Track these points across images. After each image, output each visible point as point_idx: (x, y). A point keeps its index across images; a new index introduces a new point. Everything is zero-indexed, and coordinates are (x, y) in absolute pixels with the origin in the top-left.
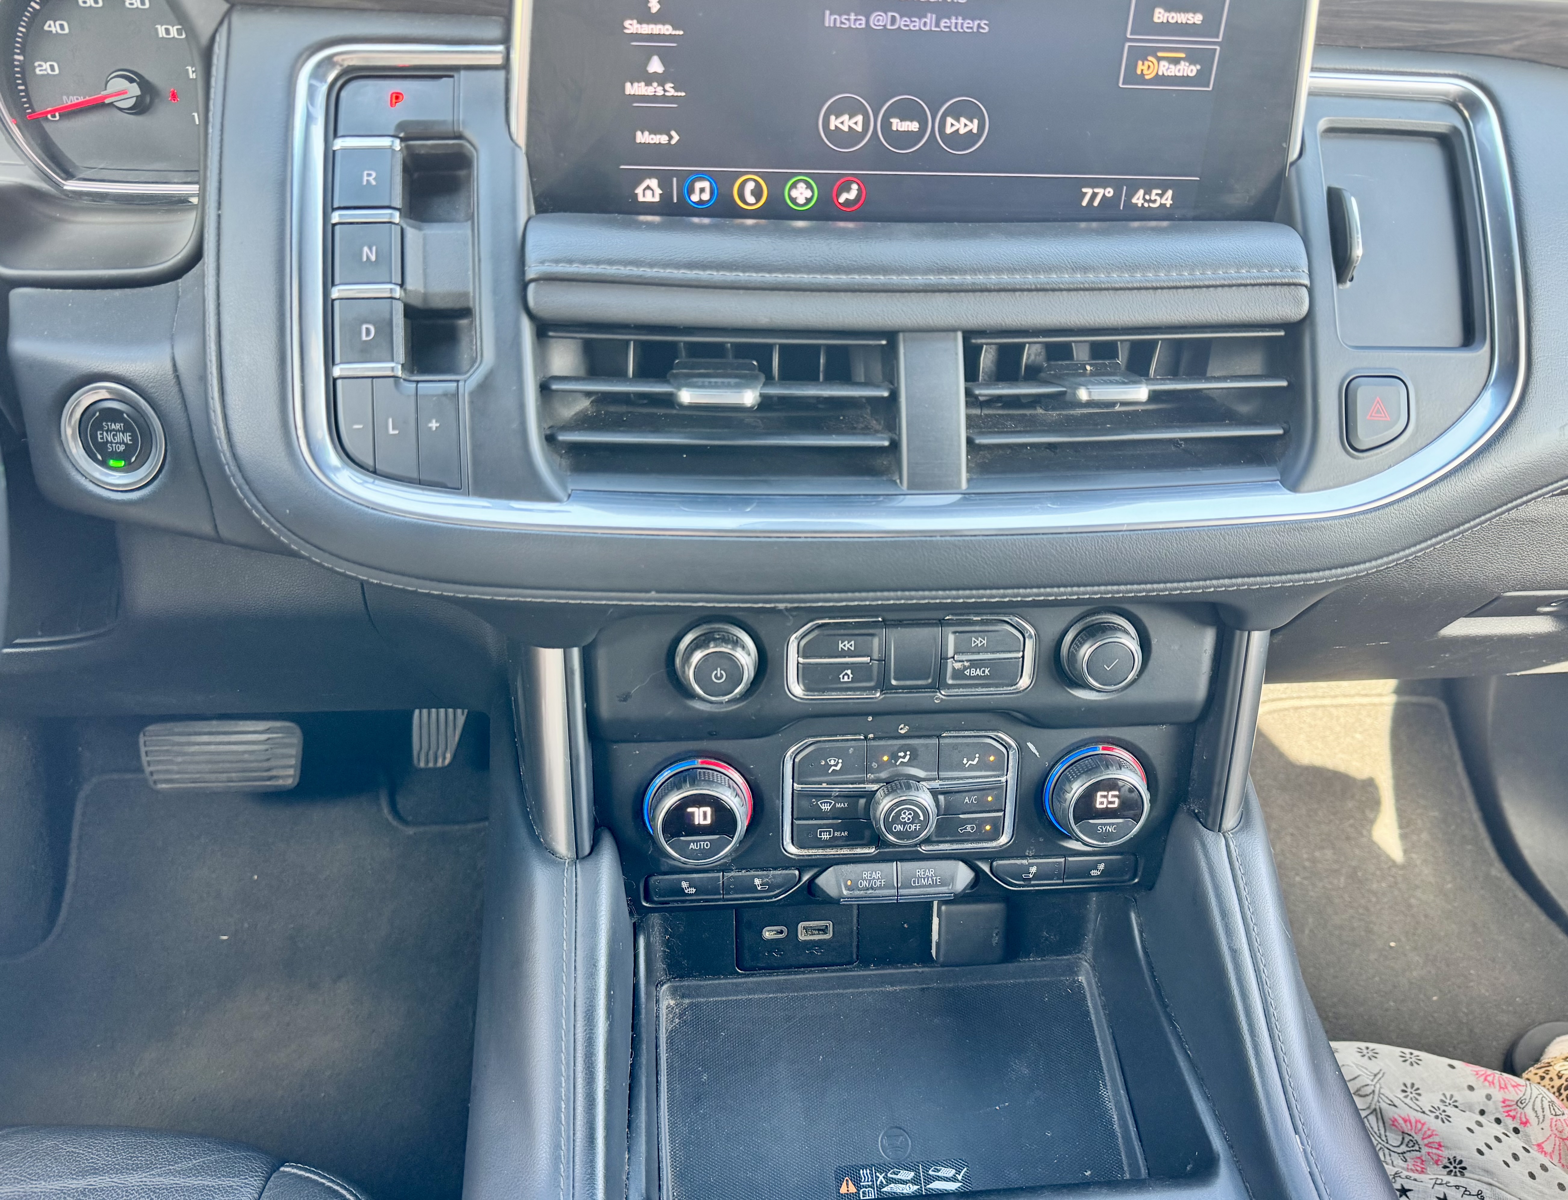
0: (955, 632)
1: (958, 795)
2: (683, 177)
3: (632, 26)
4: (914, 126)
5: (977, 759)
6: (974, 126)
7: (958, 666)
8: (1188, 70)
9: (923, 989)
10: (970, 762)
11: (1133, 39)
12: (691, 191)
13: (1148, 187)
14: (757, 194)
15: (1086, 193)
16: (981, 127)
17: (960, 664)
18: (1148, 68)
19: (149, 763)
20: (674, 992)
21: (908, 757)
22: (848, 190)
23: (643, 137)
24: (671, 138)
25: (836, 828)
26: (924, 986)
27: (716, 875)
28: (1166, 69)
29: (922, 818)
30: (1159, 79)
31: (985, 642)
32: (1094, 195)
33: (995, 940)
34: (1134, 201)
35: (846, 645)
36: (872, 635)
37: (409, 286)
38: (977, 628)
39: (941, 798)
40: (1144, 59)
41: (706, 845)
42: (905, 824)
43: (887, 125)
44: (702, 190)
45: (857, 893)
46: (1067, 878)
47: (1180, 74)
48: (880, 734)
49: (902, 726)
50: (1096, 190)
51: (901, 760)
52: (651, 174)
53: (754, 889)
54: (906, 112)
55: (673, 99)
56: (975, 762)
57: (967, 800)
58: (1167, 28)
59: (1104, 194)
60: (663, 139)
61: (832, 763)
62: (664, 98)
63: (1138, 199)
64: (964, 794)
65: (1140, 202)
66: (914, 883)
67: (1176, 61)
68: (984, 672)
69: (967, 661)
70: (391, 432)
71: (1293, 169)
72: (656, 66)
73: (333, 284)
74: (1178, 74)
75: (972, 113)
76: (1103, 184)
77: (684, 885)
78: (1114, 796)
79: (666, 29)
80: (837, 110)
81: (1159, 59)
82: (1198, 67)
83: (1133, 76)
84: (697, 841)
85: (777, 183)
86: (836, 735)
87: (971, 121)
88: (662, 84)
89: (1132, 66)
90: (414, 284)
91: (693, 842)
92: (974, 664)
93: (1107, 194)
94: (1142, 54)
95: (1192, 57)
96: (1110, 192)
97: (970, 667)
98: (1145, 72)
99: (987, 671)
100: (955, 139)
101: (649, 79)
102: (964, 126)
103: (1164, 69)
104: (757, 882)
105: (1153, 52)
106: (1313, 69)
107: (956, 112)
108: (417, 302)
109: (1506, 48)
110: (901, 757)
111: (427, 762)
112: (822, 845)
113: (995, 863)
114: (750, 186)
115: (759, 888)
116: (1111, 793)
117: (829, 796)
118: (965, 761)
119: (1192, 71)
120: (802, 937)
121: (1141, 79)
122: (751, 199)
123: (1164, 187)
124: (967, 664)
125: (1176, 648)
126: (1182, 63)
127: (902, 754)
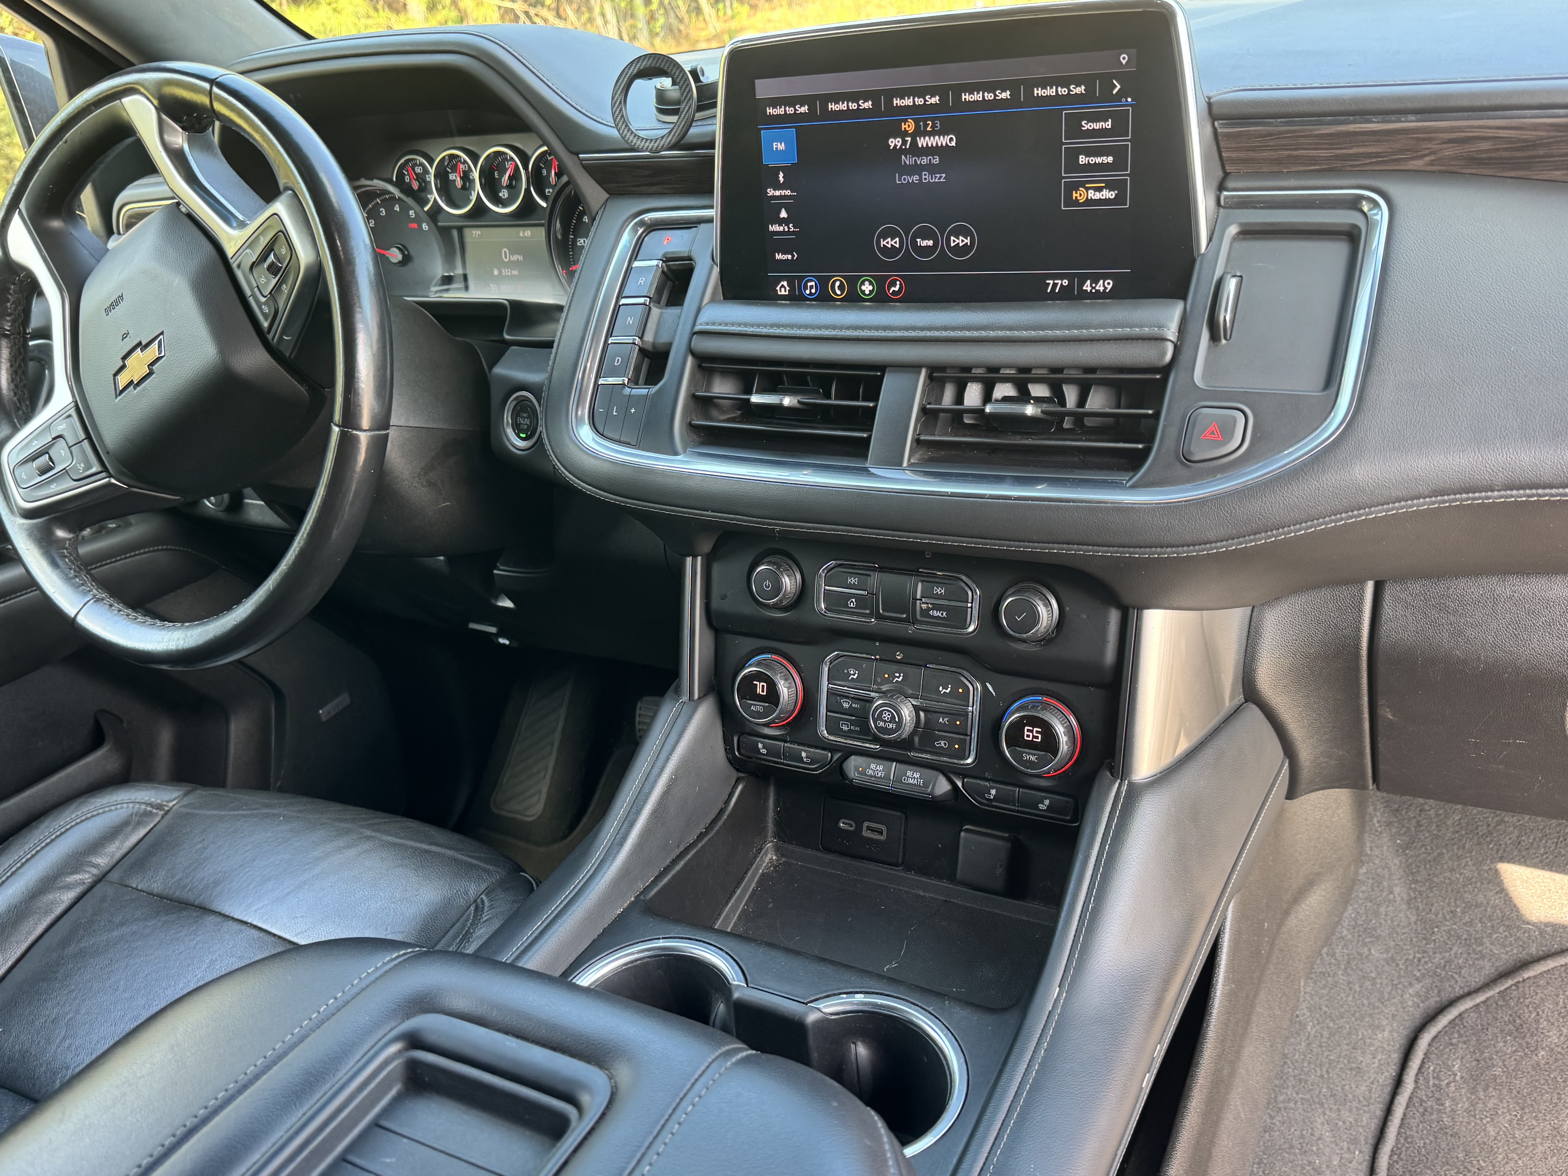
0: (922, 581)
1: (934, 715)
2: (801, 279)
3: (771, 192)
4: (930, 243)
5: (949, 689)
6: (968, 241)
7: (924, 606)
8: (1109, 194)
9: (946, 901)
10: (944, 690)
11: (1067, 177)
12: (806, 288)
13: (1093, 278)
14: (842, 288)
15: (1049, 283)
16: (972, 242)
17: (926, 605)
18: (1080, 195)
19: (640, 723)
20: (778, 850)
21: (901, 678)
22: (895, 286)
23: (779, 257)
24: (793, 256)
25: (852, 723)
26: (948, 899)
27: (780, 743)
28: (1093, 195)
29: (897, 720)
30: (1089, 202)
31: (943, 591)
32: (1055, 285)
33: (999, 871)
34: (1084, 288)
35: (853, 580)
36: (869, 575)
37: (646, 338)
38: (937, 580)
39: (922, 714)
40: (1077, 190)
41: (760, 709)
42: (885, 722)
43: (914, 242)
44: (812, 287)
45: (864, 777)
46: (1020, 807)
47: (1104, 197)
48: (883, 657)
49: (898, 653)
50: (1056, 281)
51: (896, 679)
52: (784, 278)
53: (801, 760)
54: (924, 234)
55: (793, 233)
56: (948, 691)
57: (941, 720)
58: (1088, 167)
59: (1062, 284)
60: (790, 257)
61: (852, 672)
62: (789, 233)
63: (1087, 287)
64: (940, 715)
65: (1089, 289)
66: (904, 780)
67: (1099, 189)
68: (942, 614)
69: (931, 604)
70: (614, 414)
72: (783, 214)
73: (611, 336)
74: (1102, 198)
75: (966, 233)
76: (1061, 277)
77: (760, 746)
78: (1037, 732)
79: (788, 192)
80: (884, 235)
81: (1087, 189)
82: (1116, 192)
83: (1070, 202)
84: (756, 705)
85: (853, 282)
86: (856, 653)
87: (967, 239)
88: (788, 225)
89: (1069, 195)
90: (649, 337)
91: (753, 705)
92: (936, 607)
93: (1064, 284)
94: (1076, 186)
95: (1110, 186)
96: (1065, 282)
97: (933, 609)
98: (1079, 198)
99: (944, 614)
100: (957, 250)
101: (781, 222)
102: (962, 241)
103: (1092, 195)
104: (804, 754)
105: (1082, 184)
107: (957, 233)
108: (649, 347)
109: (1418, 164)
110: (896, 677)
112: (843, 734)
113: (965, 780)
114: (838, 283)
115: (805, 760)
116: (1035, 729)
117: (847, 697)
118: (941, 689)
119: (1112, 195)
120: (866, 833)
121: (1076, 203)
122: (839, 292)
123: (1105, 277)
124: (930, 606)
125: (1085, 617)
126: (1104, 190)
127: (897, 675)
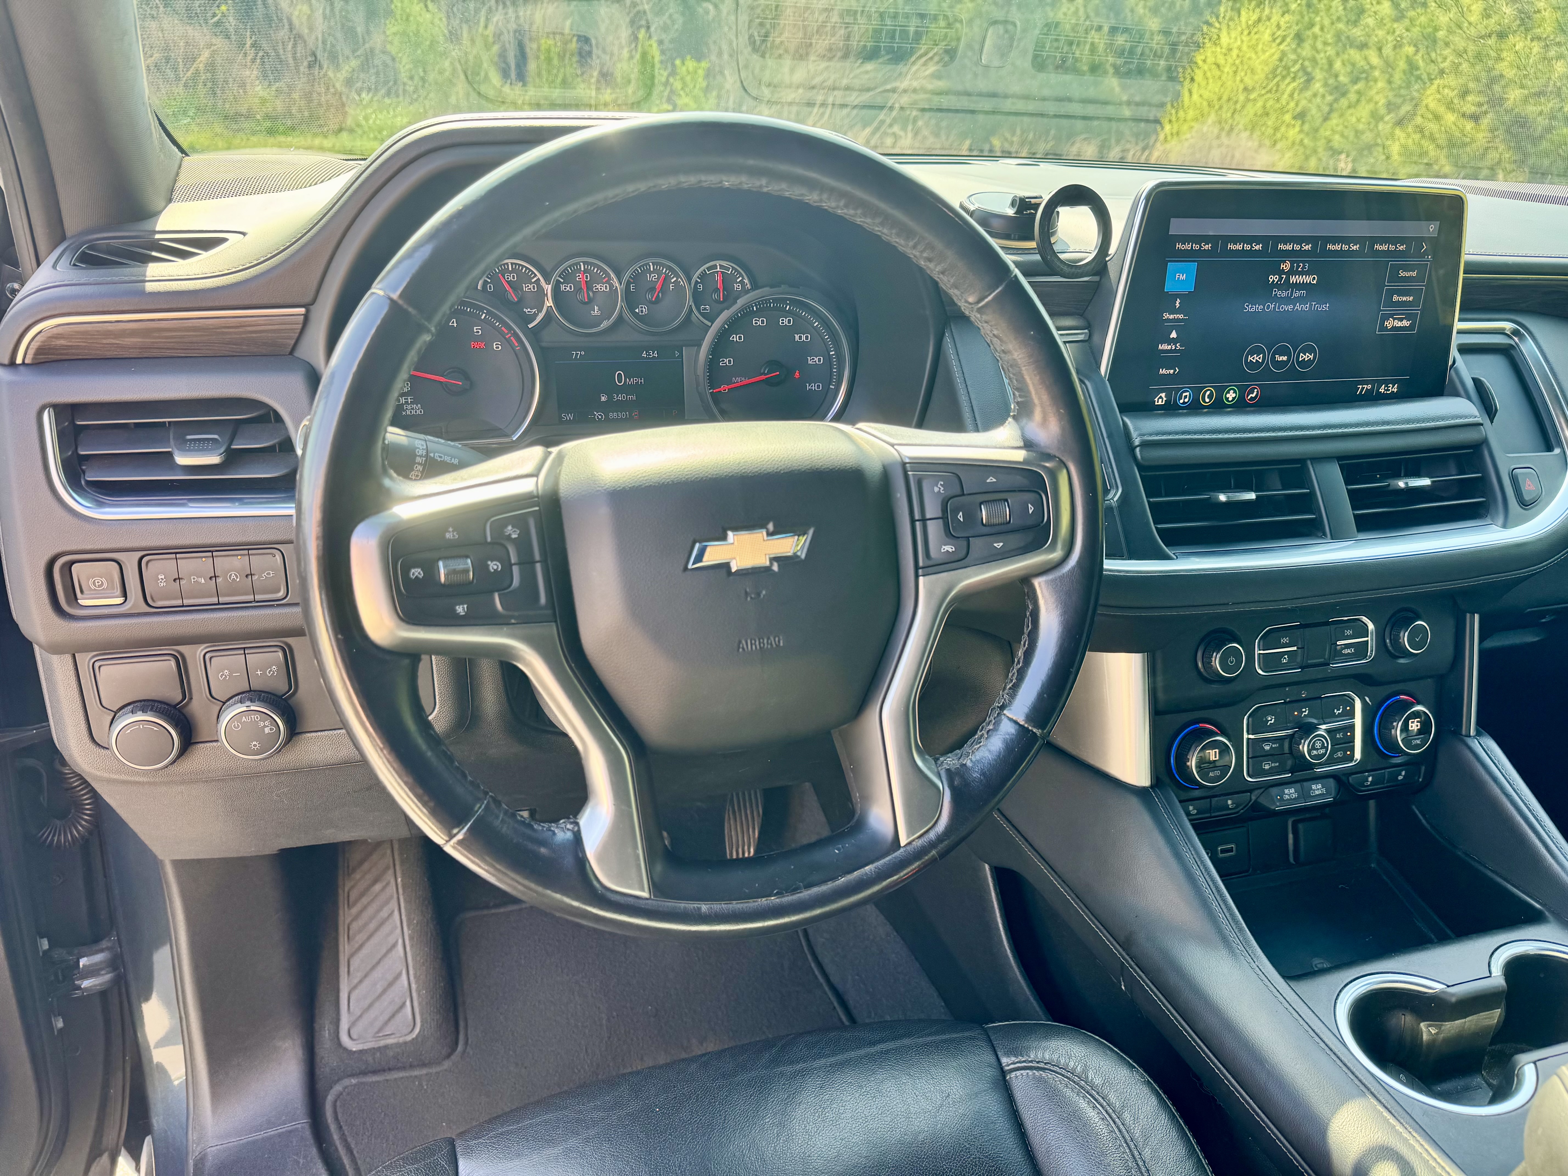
2: (1178, 390)
4: (1285, 358)
6: (1312, 357)
8: (1405, 323)
11: (1384, 310)
12: (1180, 397)
13: (1387, 383)
14: (1210, 397)
15: (1359, 388)
16: (1315, 357)
18: (1389, 324)
21: (1307, 711)
22: (1253, 392)
23: (1163, 371)
24: (1175, 371)
27: (1209, 800)
29: (1326, 745)
30: (1394, 328)
32: (1363, 389)
34: (1380, 390)
35: (1285, 640)
40: (1388, 320)
42: (1317, 749)
43: (1273, 357)
44: (1186, 397)
45: (1283, 803)
46: (1387, 783)
49: (1303, 692)
50: (1364, 386)
52: (1162, 391)
53: (1228, 807)
54: (1283, 351)
55: (1179, 351)
56: (1340, 712)
57: (1338, 736)
58: (1398, 304)
59: (1367, 388)
60: (1172, 371)
62: (1175, 351)
63: (1382, 389)
65: (1383, 391)
66: (1312, 793)
67: (1401, 320)
71: (1452, 370)
72: (1174, 335)
74: (1402, 326)
75: (1311, 350)
76: (1367, 383)
77: (1191, 808)
79: (1181, 316)
80: (1252, 352)
81: (1394, 319)
82: (1411, 322)
83: (1383, 328)
85: (1221, 392)
87: (1311, 355)
88: (1175, 344)
89: (1382, 323)
91: (1211, 771)
94: (1386, 317)
95: (1408, 317)
96: (1369, 387)
98: (1388, 326)
100: (1303, 364)
101: (1170, 341)
102: (1307, 357)
103: (1396, 324)
104: (1230, 802)
105: (1392, 316)
106: (1460, 320)
107: (1305, 351)
110: (1304, 712)
111: (743, 853)
113: (1350, 777)
114: (1208, 393)
115: (1231, 806)
117: (1268, 741)
118: (1336, 711)
119: (1408, 324)
120: (1221, 855)
121: (1386, 329)
122: (1207, 400)
123: (1394, 382)
126: (1404, 320)
